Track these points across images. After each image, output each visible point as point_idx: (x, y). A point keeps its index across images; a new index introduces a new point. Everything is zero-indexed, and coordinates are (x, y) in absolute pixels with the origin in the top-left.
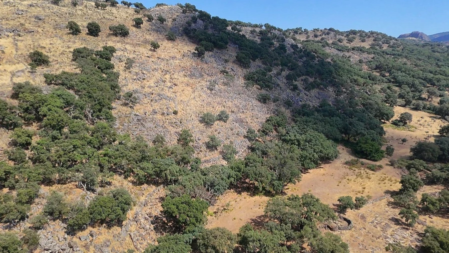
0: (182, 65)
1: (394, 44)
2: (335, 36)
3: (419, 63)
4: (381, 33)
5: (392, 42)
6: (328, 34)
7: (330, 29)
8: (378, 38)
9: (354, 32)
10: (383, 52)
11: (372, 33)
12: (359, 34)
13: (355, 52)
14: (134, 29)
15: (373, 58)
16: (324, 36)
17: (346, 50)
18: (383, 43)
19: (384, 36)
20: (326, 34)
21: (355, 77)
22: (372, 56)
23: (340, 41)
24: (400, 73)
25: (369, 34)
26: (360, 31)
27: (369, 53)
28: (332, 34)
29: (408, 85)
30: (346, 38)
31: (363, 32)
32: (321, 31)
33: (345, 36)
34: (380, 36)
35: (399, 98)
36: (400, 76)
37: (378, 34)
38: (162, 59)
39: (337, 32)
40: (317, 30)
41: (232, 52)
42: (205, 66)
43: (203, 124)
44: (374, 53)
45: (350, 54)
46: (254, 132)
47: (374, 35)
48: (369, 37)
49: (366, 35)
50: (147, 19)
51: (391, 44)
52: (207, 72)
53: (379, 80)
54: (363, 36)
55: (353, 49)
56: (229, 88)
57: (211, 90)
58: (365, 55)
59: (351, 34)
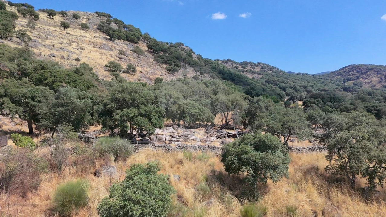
0: (92, 41)
1: (276, 71)
2: (232, 64)
3: (295, 81)
4: (265, 64)
5: (274, 70)
6: (227, 63)
7: (228, 60)
8: (264, 67)
9: (246, 63)
10: (269, 74)
11: (259, 63)
12: (250, 64)
13: (249, 73)
14: (46, 19)
15: (263, 77)
16: (223, 64)
17: (242, 71)
18: (268, 70)
19: (268, 66)
20: (224, 63)
21: (251, 82)
22: (261, 76)
23: (236, 67)
24: (283, 84)
25: (257, 64)
26: (250, 62)
27: (259, 74)
28: (230, 63)
29: (291, 88)
30: (240, 66)
31: (253, 63)
32: (221, 61)
33: (240, 65)
34: (265, 66)
35: (286, 96)
36: (283, 85)
37: (263, 64)
38: (71, 35)
39: (233, 62)
40: (218, 60)
41: (143, 47)
42: (116, 46)
43: (107, 72)
44: (263, 74)
45: (245, 73)
46: (162, 80)
47: (261, 65)
48: (257, 66)
49: (255, 64)
50: (62, 16)
51: (274, 71)
52: (118, 48)
53: (269, 87)
54: (253, 65)
55: (246, 71)
56: (139, 61)
57: (120, 58)
58: (256, 75)
59: (244, 64)
